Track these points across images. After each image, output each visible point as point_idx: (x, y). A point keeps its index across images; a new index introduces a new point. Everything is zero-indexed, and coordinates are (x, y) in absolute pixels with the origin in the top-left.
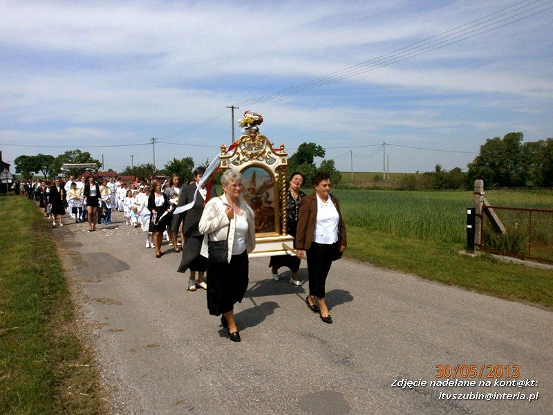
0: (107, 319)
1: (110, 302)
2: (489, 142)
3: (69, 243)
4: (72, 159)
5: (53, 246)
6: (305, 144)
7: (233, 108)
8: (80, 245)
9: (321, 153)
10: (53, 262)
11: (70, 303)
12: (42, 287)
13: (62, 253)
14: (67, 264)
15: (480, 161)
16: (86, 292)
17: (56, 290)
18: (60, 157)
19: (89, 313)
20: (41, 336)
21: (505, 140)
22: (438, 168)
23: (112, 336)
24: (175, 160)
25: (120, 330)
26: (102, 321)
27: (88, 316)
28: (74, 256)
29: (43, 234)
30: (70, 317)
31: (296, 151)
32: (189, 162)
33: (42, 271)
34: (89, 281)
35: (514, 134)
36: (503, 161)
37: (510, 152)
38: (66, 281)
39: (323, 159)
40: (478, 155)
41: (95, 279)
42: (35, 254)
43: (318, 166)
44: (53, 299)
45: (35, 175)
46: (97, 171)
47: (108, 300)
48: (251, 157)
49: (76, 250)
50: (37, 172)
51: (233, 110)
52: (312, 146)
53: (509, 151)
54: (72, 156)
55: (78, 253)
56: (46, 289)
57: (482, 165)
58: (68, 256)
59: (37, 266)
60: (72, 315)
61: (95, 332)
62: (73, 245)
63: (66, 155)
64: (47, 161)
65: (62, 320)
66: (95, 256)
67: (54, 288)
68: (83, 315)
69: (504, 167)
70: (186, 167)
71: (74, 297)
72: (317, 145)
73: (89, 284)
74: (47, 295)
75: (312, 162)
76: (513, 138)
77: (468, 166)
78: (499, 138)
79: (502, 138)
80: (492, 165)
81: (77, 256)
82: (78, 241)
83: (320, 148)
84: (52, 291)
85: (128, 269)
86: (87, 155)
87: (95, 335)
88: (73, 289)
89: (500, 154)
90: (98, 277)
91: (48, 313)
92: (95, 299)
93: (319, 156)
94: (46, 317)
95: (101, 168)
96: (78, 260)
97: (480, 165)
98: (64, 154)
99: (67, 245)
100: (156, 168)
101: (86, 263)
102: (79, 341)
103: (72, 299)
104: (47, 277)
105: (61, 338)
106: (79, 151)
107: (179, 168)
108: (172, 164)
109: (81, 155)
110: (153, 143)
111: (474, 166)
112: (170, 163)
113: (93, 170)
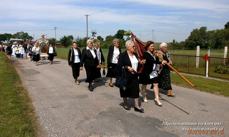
1: (33, 81)
2: (194, 30)
4: (20, 35)
5: (14, 67)
6: (120, 30)
8: (23, 67)
10: (14, 71)
11: (20, 81)
13: (17, 69)
15: (190, 38)
17: (16, 78)
18: (15, 35)
21: (200, 30)
22: (174, 41)
23: (33, 87)
24: (64, 36)
26: (30, 84)
27: (26, 83)
28: (21, 70)
29: (10, 64)
31: (116, 33)
33: (11, 73)
35: (203, 27)
36: (199, 38)
37: (202, 35)
38: (19, 76)
40: (190, 36)
46: (31, 41)
48: (43, 41)
49: (22, 68)
50: (4, 41)
51: (87, 17)
52: (123, 31)
54: (20, 34)
55: (23, 69)
57: (191, 40)
58: (19, 70)
60: (21, 83)
62: (21, 67)
63: (17, 34)
64: (9, 36)
65: (18, 84)
66: (29, 70)
68: (24, 83)
69: (199, 41)
70: (70, 39)
71: (22, 80)
73: (26, 77)
75: (123, 38)
76: (203, 29)
80: (195, 40)
82: (22, 66)
85: (40, 73)
86: (27, 34)
88: (21, 78)
90: (29, 75)
91: (14, 82)
92: (28, 80)
95: (33, 40)
96: (23, 71)
99: (19, 67)
100: (57, 40)
101: (26, 72)
102: (23, 87)
104: (13, 75)
106: (23, 32)
107: (66, 40)
108: (63, 38)
109: (24, 34)
110: (55, 29)
111: (188, 40)
112: (62, 38)
113: (29, 41)
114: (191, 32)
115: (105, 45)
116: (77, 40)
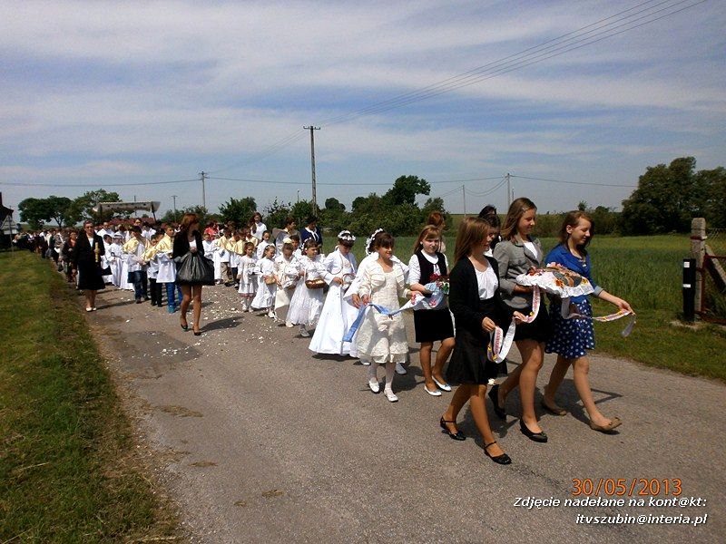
0: (185, 442)
1: (184, 411)
2: (651, 171)
3: (104, 317)
4: (94, 202)
5: (83, 322)
6: (403, 178)
7: (312, 129)
8: (121, 319)
9: (425, 189)
10: (87, 347)
11: (122, 416)
12: (77, 388)
14: (106, 349)
15: (640, 196)
16: (143, 395)
17: (98, 394)
18: (79, 200)
19: (156, 434)
20: (87, 481)
21: (671, 168)
22: (582, 206)
23: (200, 477)
24: (233, 201)
25: (212, 464)
26: (179, 448)
27: (153, 437)
28: (114, 337)
29: (66, 305)
30: (126, 443)
31: (391, 187)
32: (250, 203)
33: (72, 362)
34: (144, 377)
35: (683, 160)
36: (669, 195)
37: (679, 184)
38: (109, 376)
39: (427, 197)
40: (637, 189)
41: (152, 373)
42: (58, 335)
43: (421, 206)
44: (95, 409)
45: (46, 223)
46: (128, 217)
47: (181, 409)
50: (49, 221)
51: (312, 132)
52: (413, 180)
53: (678, 182)
54: (95, 198)
55: (120, 332)
56: (82, 391)
57: (642, 202)
58: (106, 336)
59: (64, 354)
60: (127, 437)
61: (171, 469)
62: (109, 320)
63: (86, 197)
64: (62, 204)
65: (115, 447)
67: (95, 391)
68: (145, 436)
69: (671, 204)
70: (247, 210)
71: (126, 405)
72: (420, 179)
73: (145, 381)
74: (84, 401)
75: (413, 201)
76: (683, 165)
77: (623, 204)
78: (665, 166)
79: (668, 166)
80: (655, 202)
81: (119, 336)
82: (115, 313)
83: (423, 182)
84: (92, 395)
85: (198, 356)
86: (115, 196)
87: (173, 474)
89: (667, 186)
90: (156, 370)
91: (91, 436)
92: (159, 407)
93: (423, 193)
94: (89, 443)
96: (120, 342)
97: (638, 202)
98: (82, 195)
99: (104, 321)
100: (208, 212)
101: (133, 346)
102: (149, 486)
103: (124, 408)
104: (80, 372)
105: (119, 483)
106: (103, 192)
107: (238, 212)
108: (229, 206)
109: (106, 196)
110: (203, 179)
111: (632, 203)
112: (226, 205)
113: (123, 216)
114: (641, 177)
115: (362, 226)
116: (273, 210)
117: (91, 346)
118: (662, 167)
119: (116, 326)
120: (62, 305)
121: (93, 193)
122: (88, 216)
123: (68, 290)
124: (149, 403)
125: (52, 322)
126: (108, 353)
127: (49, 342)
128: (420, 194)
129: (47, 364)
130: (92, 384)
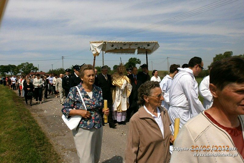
2: (217, 56)
4: (24, 66)
5: (29, 112)
6: (132, 58)
8: (42, 110)
13: (35, 116)
14: (40, 123)
16: (60, 143)
17: (44, 144)
18: (19, 66)
31: (128, 62)
34: (58, 135)
35: (228, 52)
38: (45, 135)
40: (213, 62)
41: (61, 133)
42: (21, 117)
43: (138, 68)
50: (8, 73)
55: (43, 115)
56: (37, 142)
58: (39, 118)
64: (13, 67)
67: (42, 142)
71: (56, 148)
72: (137, 59)
76: (228, 54)
77: (208, 67)
78: (222, 54)
79: (223, 54)
81: (43, 118)
82: (39, 108)
83: (139, 60)
86: (32, 64)
93: (138, 63)
95: (38, 71)
98: (21, 64)
99: (35, 111)
103: (55, 150)
104: (34, 133)
106: (28, 63)
109: (29, 65)
110: (63, 59)
113: (35, 72)
114: (214, 58)
117: (34, 122)
118: (221, 55)
119: (41, 113)
120: (19, 104)
121: (24, 63)
122: (22, 71)
123: (19, 98)
124: (64, 147)
125: (17, 112)
126: (42, 124)
127: (18, 120)
128: (138, 64)
129: (20, 130)
130: (40, 139)
